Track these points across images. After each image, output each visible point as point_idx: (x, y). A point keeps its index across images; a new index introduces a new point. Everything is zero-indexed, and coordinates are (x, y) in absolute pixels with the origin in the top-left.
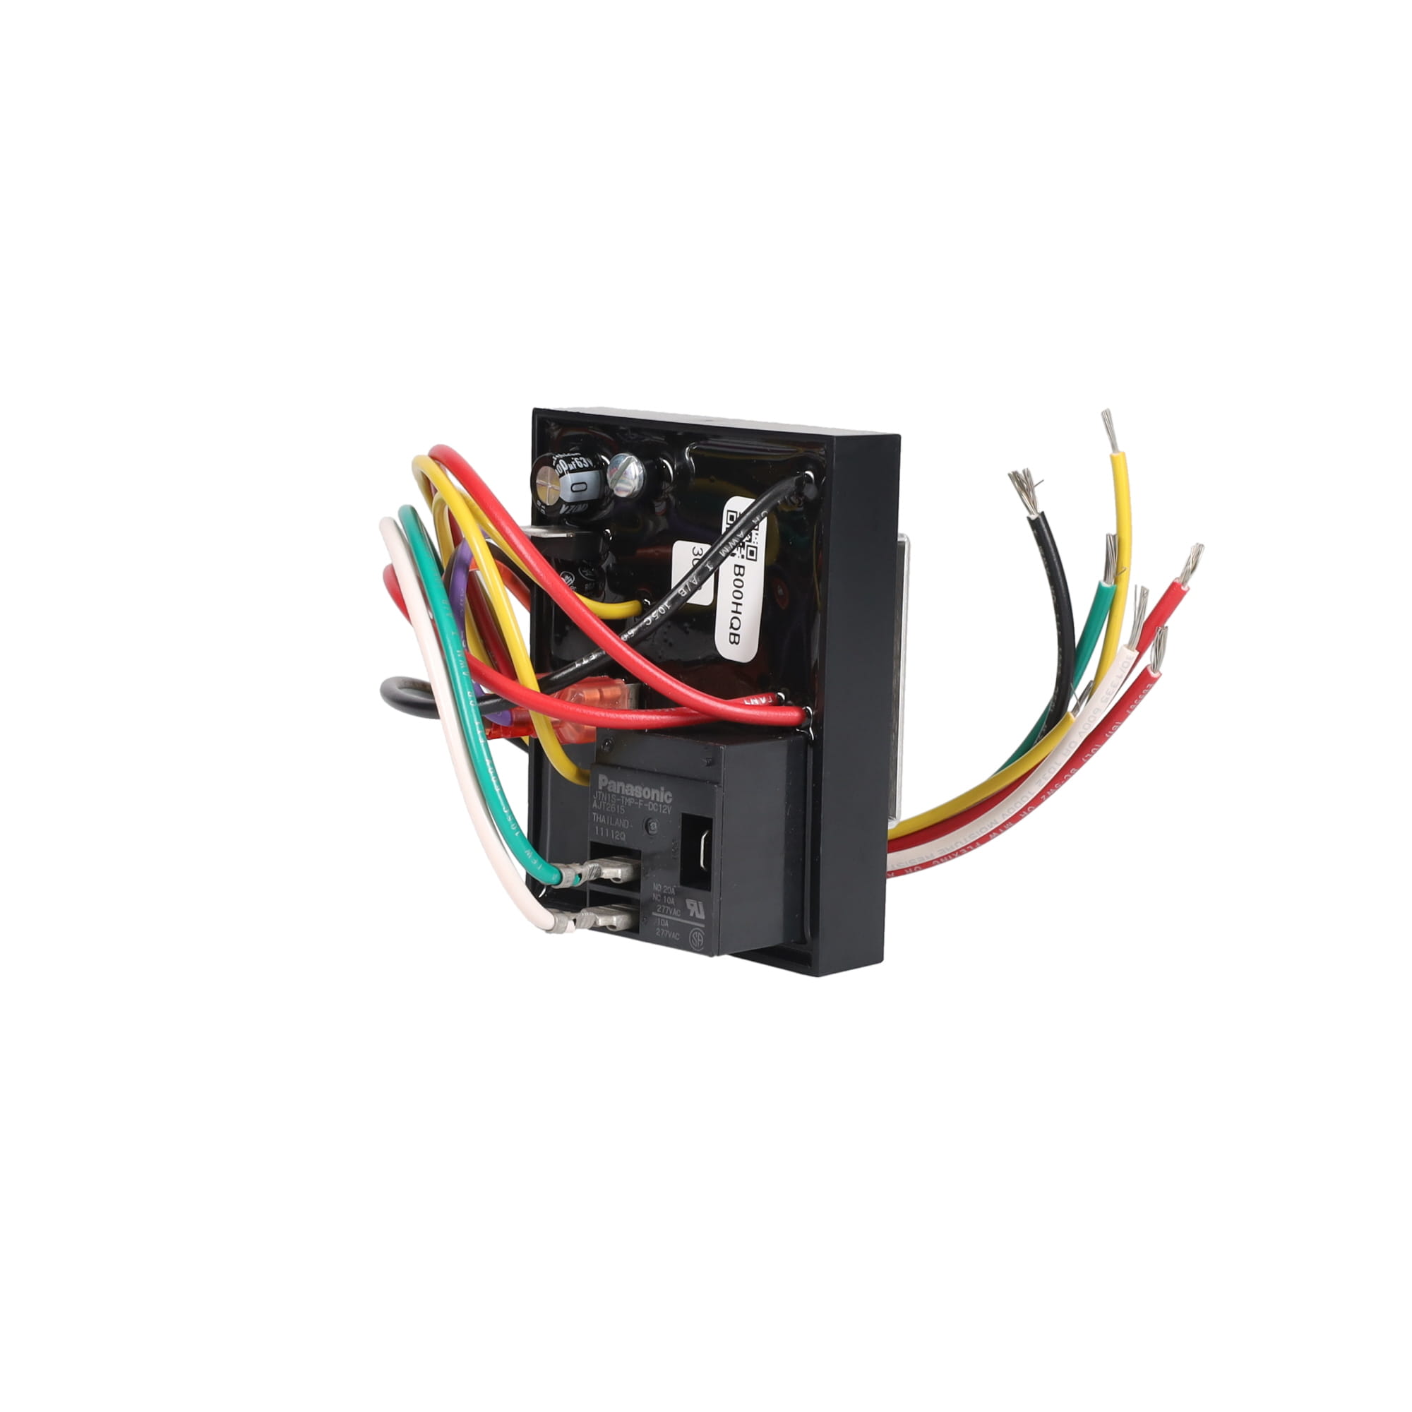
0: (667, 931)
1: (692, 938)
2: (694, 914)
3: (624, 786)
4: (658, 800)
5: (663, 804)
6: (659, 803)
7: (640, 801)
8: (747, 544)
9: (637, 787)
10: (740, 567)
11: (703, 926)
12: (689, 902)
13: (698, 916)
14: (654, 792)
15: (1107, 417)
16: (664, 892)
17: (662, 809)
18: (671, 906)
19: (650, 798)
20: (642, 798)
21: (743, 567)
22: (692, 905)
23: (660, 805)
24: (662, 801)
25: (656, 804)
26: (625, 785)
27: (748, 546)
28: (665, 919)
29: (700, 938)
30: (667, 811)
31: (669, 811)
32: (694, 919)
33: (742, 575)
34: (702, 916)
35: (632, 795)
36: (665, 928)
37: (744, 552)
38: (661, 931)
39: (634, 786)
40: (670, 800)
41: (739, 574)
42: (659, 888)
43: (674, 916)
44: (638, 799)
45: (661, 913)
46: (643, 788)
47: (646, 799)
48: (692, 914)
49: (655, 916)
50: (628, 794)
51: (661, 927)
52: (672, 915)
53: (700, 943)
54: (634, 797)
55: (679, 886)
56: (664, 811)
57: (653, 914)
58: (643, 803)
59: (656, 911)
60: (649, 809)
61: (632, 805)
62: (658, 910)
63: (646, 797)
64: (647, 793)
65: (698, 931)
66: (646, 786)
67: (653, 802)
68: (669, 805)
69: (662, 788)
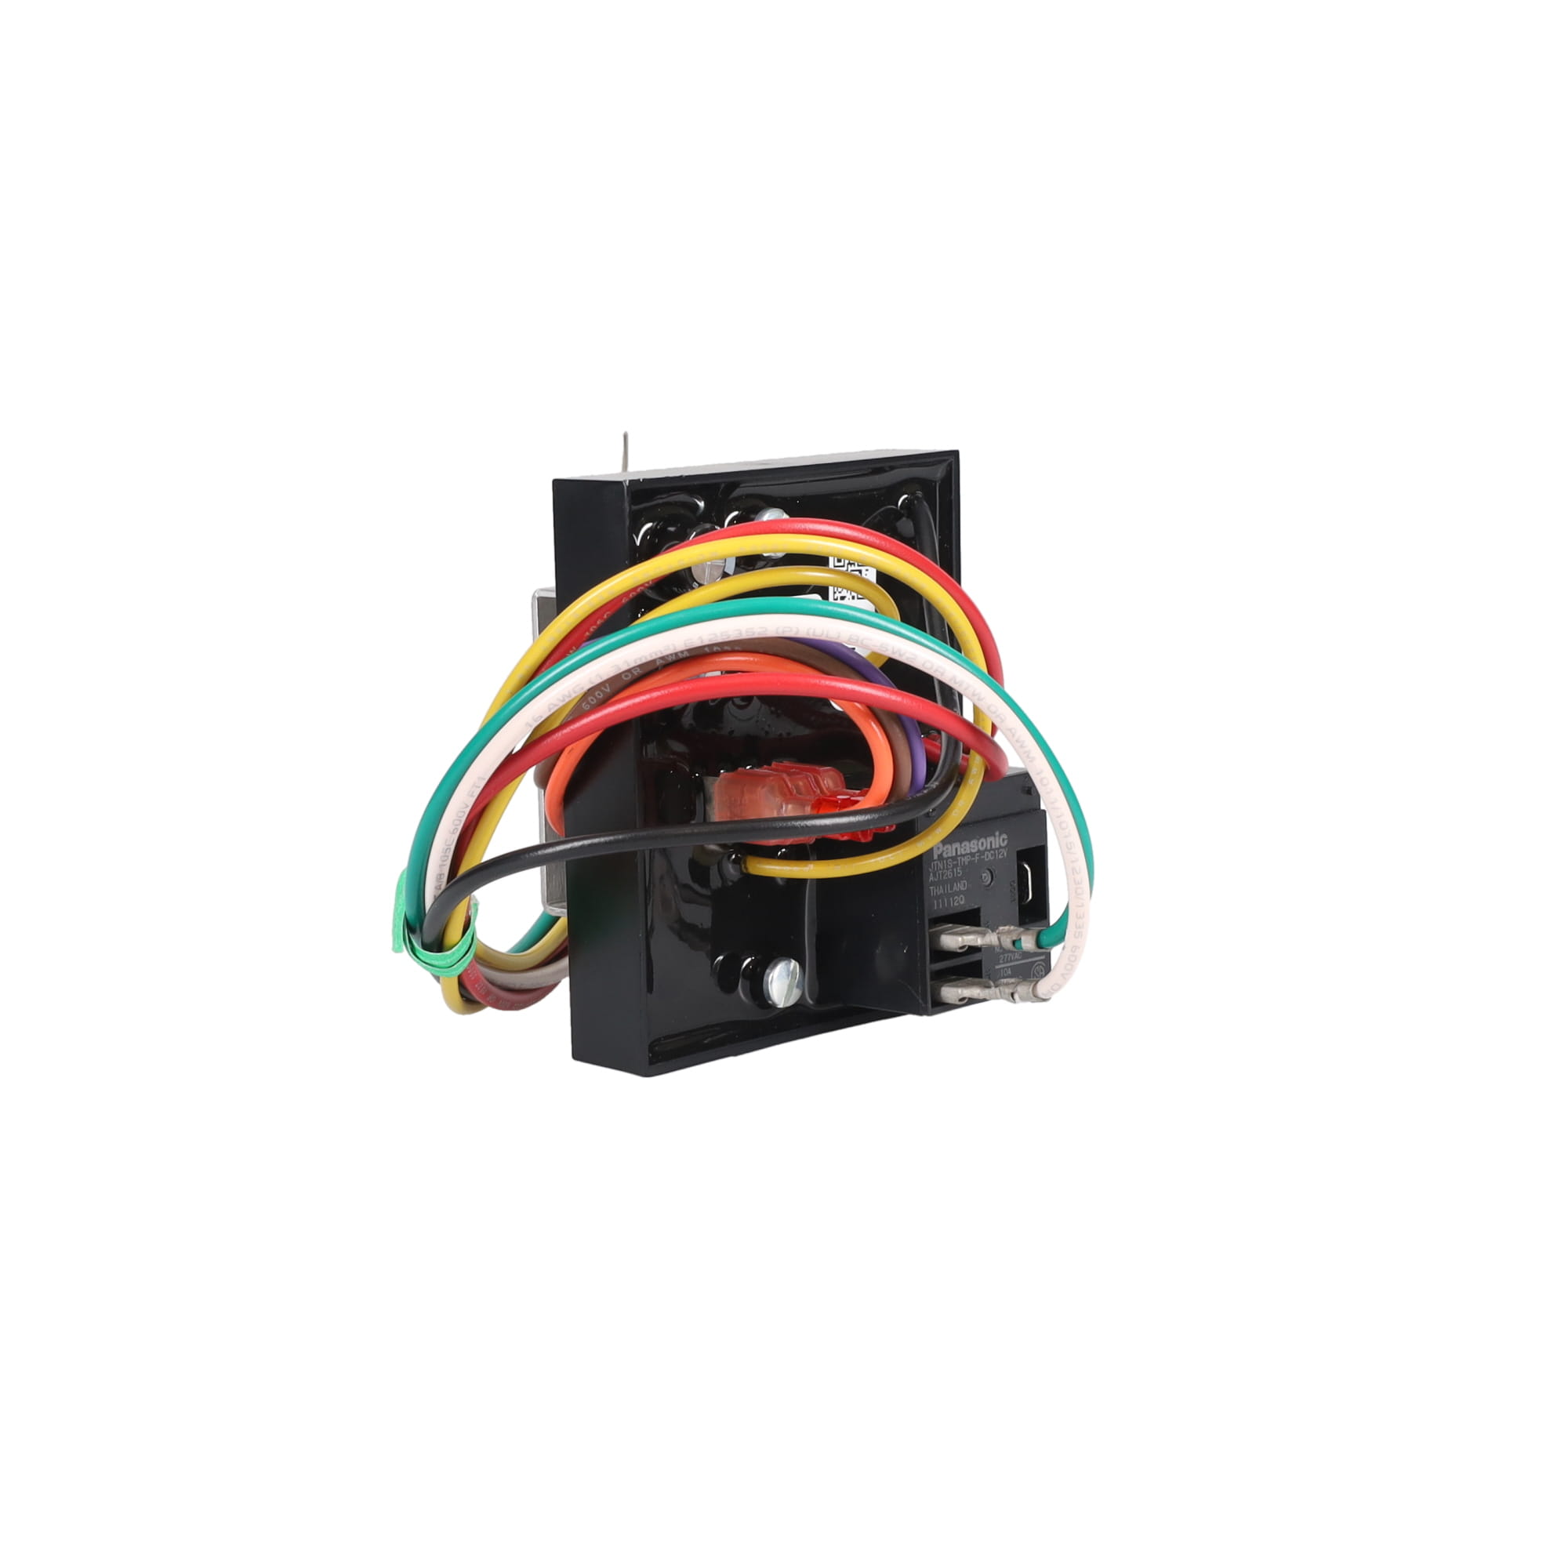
3: (959, 846)
4: (993, 846)
5: (998, 849)
6: (995, 850)
9: (972, 842)
11: (1043, 957)
14: (989, 839)
17: (999, 854)
19: (986, 848)
20: (979, 851)
23: (997, 852)
24: (998, 846)
26: (961, 844)
28: (1008, 967)
29: (1041, 970)
30: (1003, 854)
31: (1005, 854)
35: (969, 852)
36: (1010, 976)
39: (970, 841)
40: (1005, 843)
44: (975, 853)
46: (978, 840)
47: (982, 851)
49: (998, 970)
50: (963, 853)
52: (1014, 961)
54: (971, 854)
55: (1017, 927)
56: (1000, 857)
57: (997, 967)
58: (980, 856)
59: (999, 964)
60: (986, 860)
61: (969, 862)
62: (1001, 962)
63: (981, 849)
64: (982, 844)
65: (1039, 965)
66: (981, 837)
67: (989, 851)
68: (1005, 847)
69: (997, 833)
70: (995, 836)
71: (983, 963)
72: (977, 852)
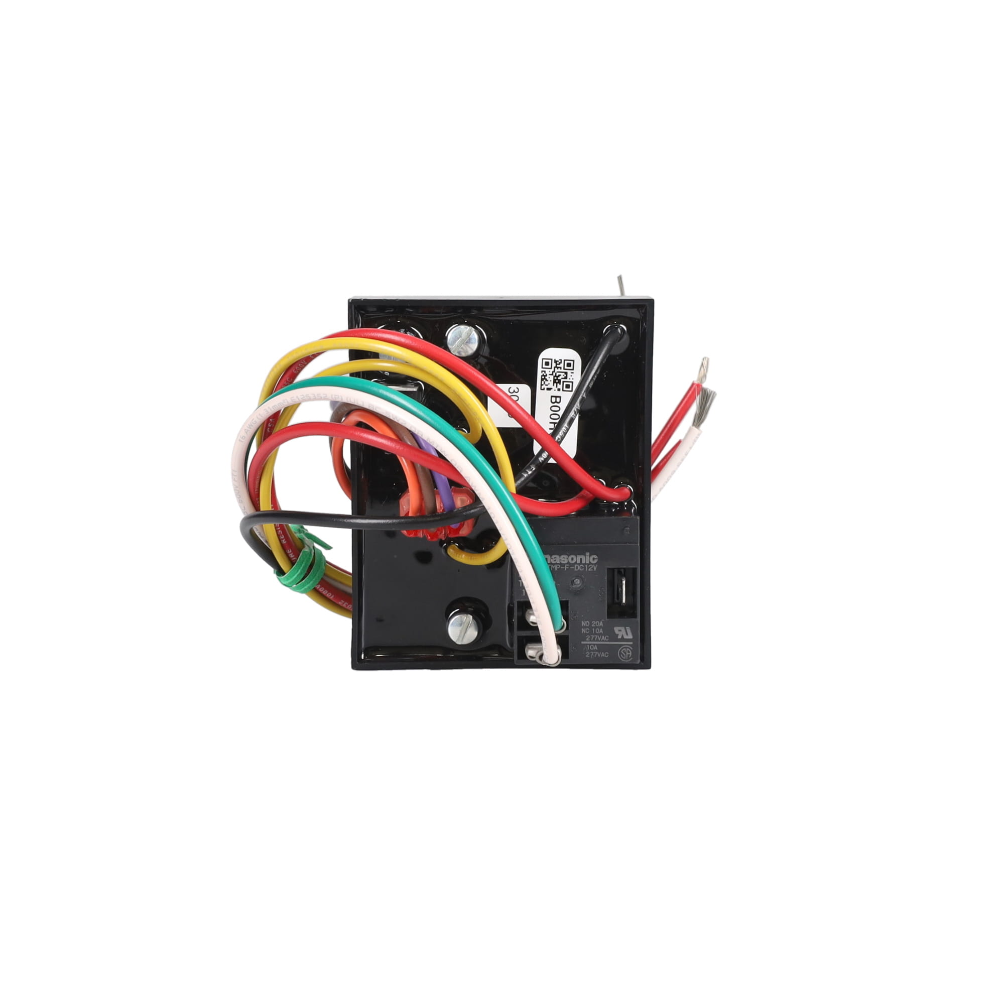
0: (597, 653)
1: (620, 653)
2: (622, 636)
3: (549, 557)
4: (583, 562)
5: (588, 565)
6: (585, 564)
7: (566, 565)
8: (562, 380)
9: (562, 556)
10: (556, 397)
11: (631, 643)
12: (616, 629)
13: (626, 637)
14: (579, 557)
15: (620, 278)
16: (593, 626)
17: (588, 568)
18: (600, 635)
19: (576, 562)
20: (568, 563)
21: (560, 397)
22: (620, 630)
23: (586, 566)
24: (588, 562)
25: (581, 565)
26: (551, 556)
27: (563, 382)
28: (594, 645)
29: (629, 652)
30: (593, 568)
31: (595, 569)
32: (623, 639)
33: (558, 403)
34: (630, 636)
35: (559, 562)
36: (596, 651)
37: (560, 386)
38: (591, 654)
39: (560, 556)
40: (596, 561)
41: (556, 402)
42: (587, 624)
43: (603, 641)
44: (565, 564)
45: (591, 641)
46: (569, 556)
47: (572, 564)
48: (620, 637)
49: (584, 644)
50: (553, 562)
51: (590, 650)
52: (600, 641)
53: (628, 655)
54: (561, 564)
55: (606, 619)
56: (589, 570)
57: (583, 643)
58: (569, 567)
59: (585, 640)
60: (575, 570)
61: (558, 569)
62: (587, 640)
63: (570, 561)
64: (572, 559)
65: (626, 648)
66: (571, 555)
67: (579, 564)
68: (595, 564)
69: (588, 554)
70: (585, 555)
71: (569, 637)
72: (567, 564)
